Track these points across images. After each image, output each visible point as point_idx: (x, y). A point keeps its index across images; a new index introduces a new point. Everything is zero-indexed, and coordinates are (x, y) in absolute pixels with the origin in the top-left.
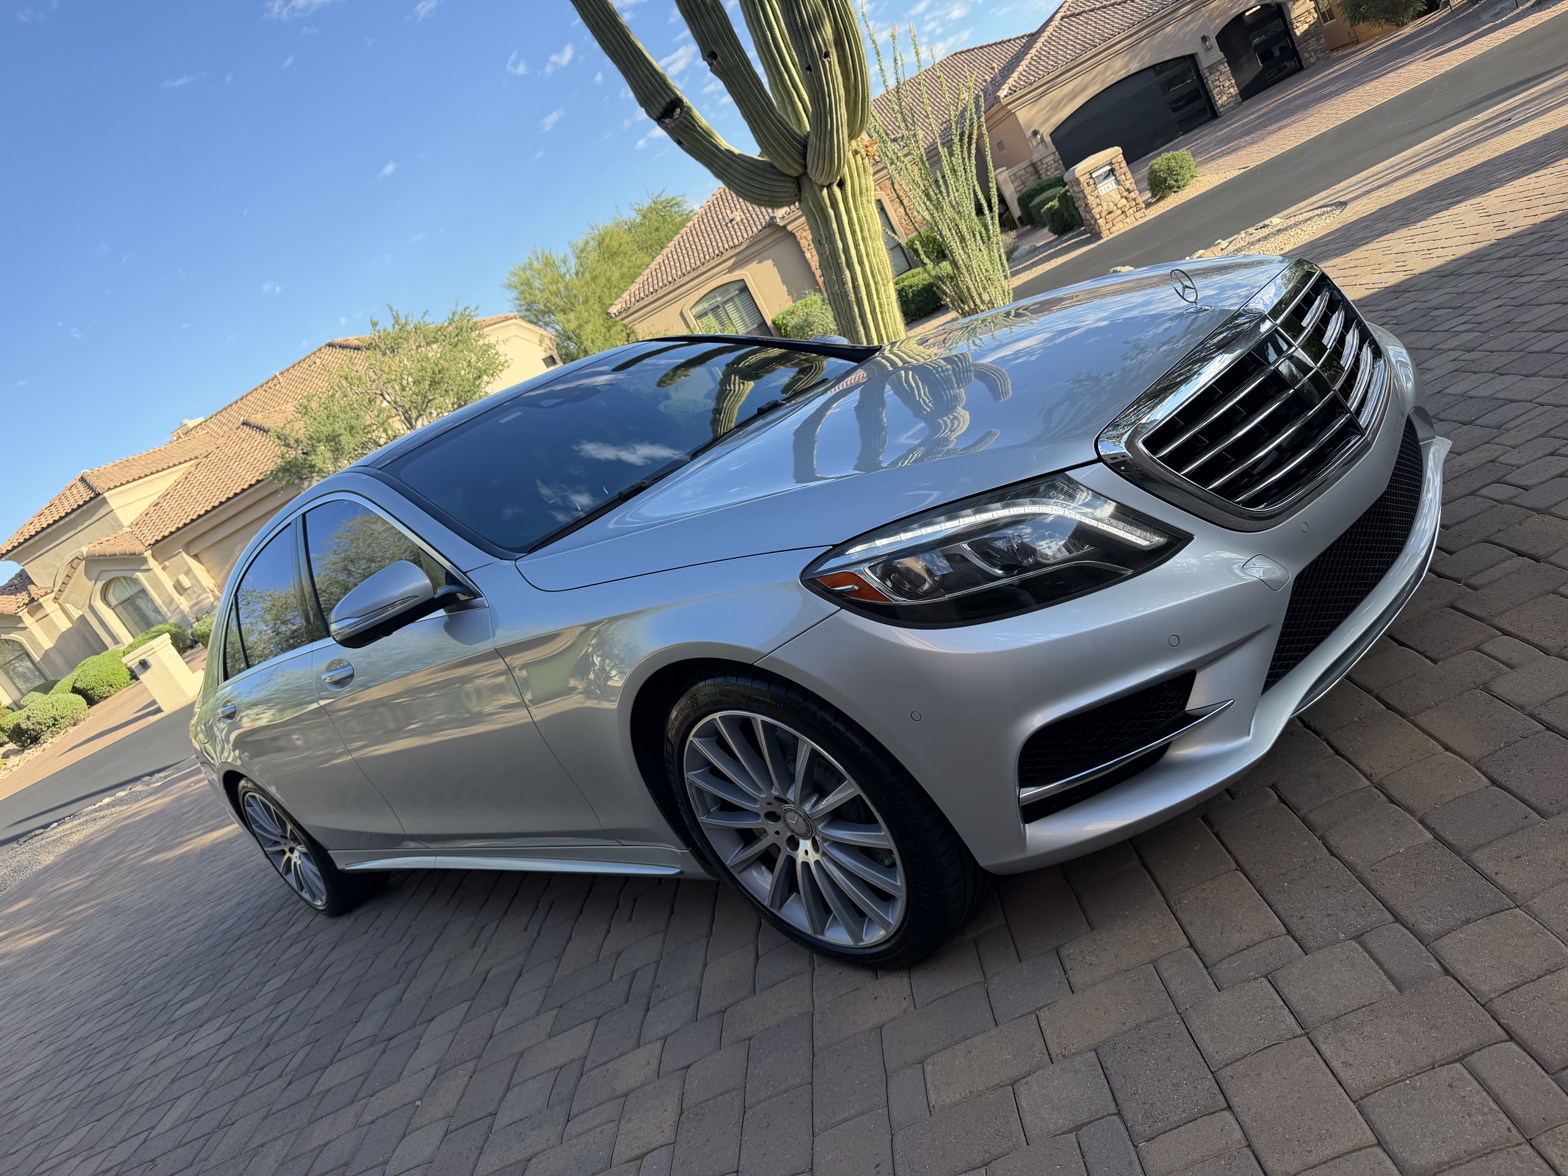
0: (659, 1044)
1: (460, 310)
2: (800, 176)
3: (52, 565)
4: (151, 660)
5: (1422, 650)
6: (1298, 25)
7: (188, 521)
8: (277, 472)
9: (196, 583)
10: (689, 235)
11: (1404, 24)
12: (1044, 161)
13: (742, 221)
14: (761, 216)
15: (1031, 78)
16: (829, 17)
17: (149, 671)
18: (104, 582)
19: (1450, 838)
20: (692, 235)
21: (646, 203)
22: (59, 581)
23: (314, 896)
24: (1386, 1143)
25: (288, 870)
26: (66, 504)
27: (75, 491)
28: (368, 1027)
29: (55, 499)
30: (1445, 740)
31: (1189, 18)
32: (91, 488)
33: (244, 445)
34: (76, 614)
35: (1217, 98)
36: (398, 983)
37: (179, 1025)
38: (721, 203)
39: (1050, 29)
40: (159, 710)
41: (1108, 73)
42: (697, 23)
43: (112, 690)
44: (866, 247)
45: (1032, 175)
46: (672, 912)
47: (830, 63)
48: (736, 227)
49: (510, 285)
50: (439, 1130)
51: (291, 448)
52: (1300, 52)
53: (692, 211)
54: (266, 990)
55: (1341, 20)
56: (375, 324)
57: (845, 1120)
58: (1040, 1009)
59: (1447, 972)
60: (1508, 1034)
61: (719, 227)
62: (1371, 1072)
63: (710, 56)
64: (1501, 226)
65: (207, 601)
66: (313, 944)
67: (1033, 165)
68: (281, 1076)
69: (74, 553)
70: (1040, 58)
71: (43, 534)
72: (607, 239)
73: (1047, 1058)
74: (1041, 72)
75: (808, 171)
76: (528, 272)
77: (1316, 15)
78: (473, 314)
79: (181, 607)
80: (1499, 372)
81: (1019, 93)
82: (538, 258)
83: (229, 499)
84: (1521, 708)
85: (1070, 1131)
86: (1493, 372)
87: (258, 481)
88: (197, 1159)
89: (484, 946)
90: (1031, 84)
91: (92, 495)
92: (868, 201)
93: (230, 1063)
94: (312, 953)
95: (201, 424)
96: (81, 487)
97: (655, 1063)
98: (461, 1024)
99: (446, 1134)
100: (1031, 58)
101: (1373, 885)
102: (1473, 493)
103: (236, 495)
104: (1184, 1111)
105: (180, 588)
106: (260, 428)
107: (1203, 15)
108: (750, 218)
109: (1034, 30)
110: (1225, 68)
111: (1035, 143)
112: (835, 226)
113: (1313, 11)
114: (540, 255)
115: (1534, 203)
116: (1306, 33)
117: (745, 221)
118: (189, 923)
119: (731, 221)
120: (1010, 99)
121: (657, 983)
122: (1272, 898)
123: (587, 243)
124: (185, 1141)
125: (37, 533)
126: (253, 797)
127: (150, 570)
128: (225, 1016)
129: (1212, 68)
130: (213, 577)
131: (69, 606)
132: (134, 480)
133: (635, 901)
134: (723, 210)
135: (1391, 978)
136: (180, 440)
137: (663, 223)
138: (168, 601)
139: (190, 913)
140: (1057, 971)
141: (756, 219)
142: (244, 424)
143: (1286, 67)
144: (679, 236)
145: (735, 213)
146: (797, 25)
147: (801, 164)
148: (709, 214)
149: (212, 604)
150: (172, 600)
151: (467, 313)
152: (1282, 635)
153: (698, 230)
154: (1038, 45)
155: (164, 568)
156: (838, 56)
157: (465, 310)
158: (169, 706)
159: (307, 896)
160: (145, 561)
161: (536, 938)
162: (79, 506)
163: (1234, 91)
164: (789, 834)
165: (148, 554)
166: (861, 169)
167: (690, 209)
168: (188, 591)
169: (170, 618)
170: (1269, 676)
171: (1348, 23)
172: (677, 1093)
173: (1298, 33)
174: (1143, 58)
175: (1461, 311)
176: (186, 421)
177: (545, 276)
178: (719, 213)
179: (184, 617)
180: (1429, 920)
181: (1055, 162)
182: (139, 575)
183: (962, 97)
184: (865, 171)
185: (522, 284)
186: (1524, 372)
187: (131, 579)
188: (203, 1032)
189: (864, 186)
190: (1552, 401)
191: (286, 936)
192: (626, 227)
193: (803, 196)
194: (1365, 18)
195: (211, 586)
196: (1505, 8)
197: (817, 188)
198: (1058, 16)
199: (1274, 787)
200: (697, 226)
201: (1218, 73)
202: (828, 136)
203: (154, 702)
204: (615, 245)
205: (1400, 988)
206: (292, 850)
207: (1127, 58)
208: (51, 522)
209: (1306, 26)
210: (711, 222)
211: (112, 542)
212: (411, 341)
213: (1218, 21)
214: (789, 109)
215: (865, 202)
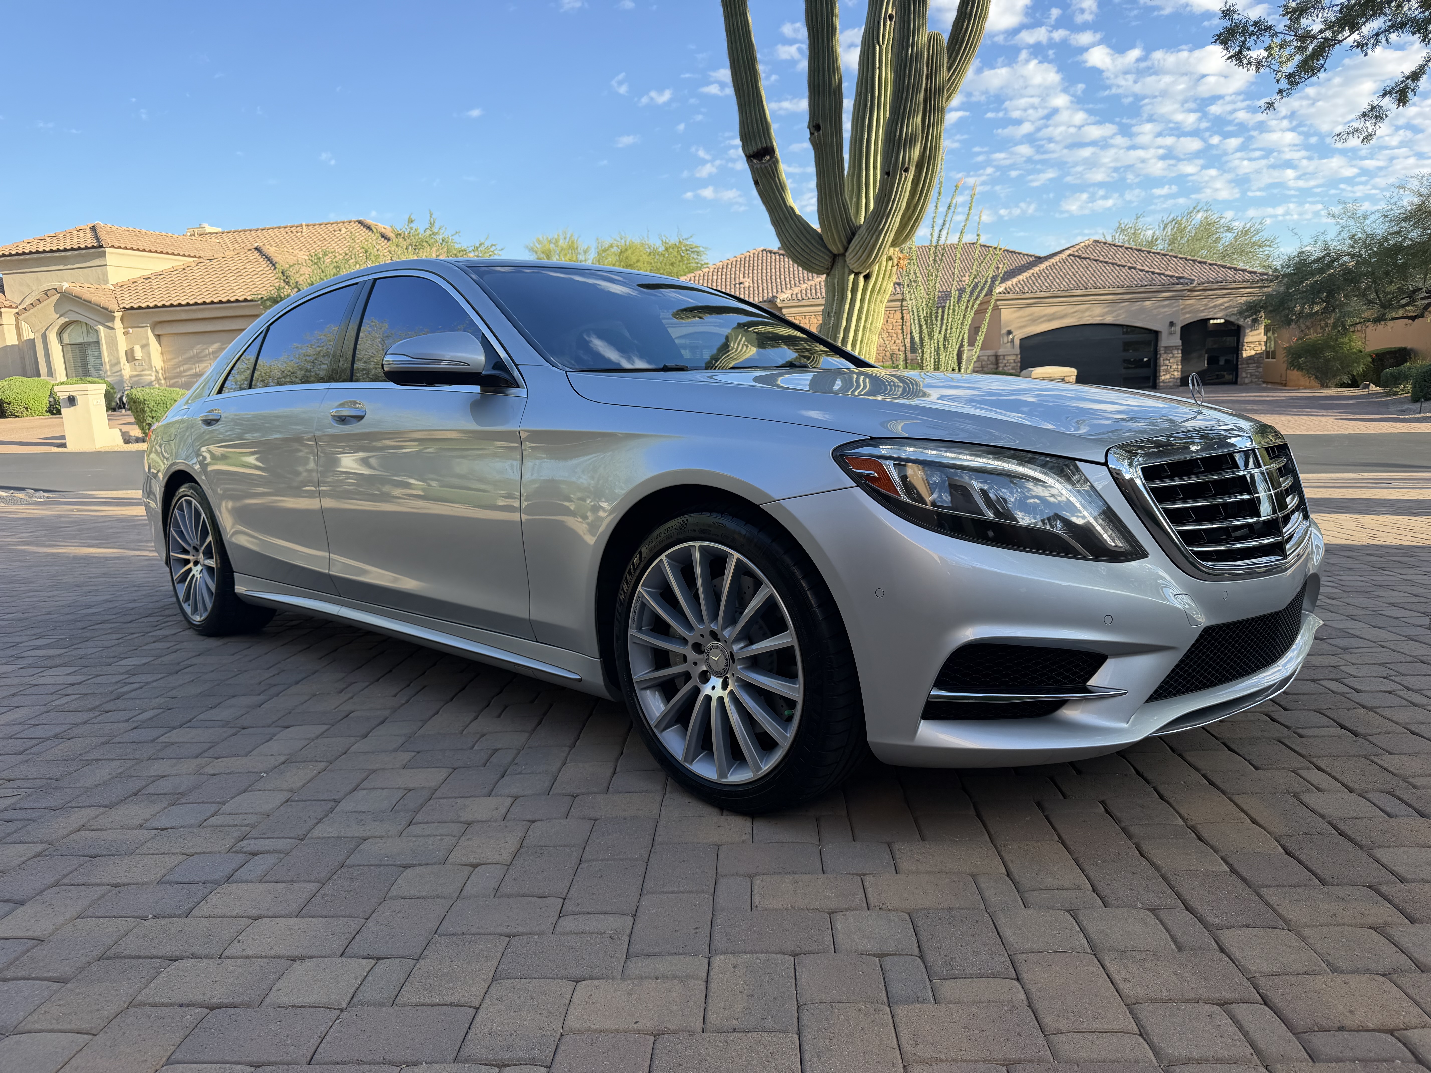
0: (510, 800)
1: (487, 243)
2: (839, 255)
3: (28, 286)
4: (79, 399)
5: (1248, 759)
6: (1247, 348)
7: (167, 304)
8: (267, 300)
9: (147, 359)
10: (701, 278)
11: (1327, 387)
12: (1007, 358)
13: (749, 287)
14: (765, 291)
15: (1026, 288)
16: (922, 142)
17: (73, 408)
18: (67, 320)
19: (1245, 874)
20: (704, 279)
21: (673, 240)
22: (28, 302)
23: (195, 610)
24: (1148, 1035)
25: (183, 579)
26: (69, 241)
27: (82, 234)
28: (224, 714)
29: (60, 233)
30: (1254, 816)
31: (1167, 302)
32: (97, 238)
33: (248, 266)
34: (28, 334)
35: (1162, 374)
36: (259, 694)
37: (26, 662)
38: (738, 266)
39: (1057, 259)
40: (64, 445)
41: (1087, 314)
42: (817, 97)
43: (25, 413)
44: (863, 335)
45: (992, 364)
46: (539, 723)
47: (906, 177)
48: (742, 289)
49: (532, 248)
50: (282, 797)
51: (289, 286)
52: (1240, 370)
53: (707, 264)
54: (122, 663)
55: (1281, 360)
56: (411, 221)
57: (673, 892)
58: (865, 875)
59: (1222, 950)
60: (1263, 1000)
61: (728, 283)
62: (1145, 990)
63: (815, 127)
64: (1374, 537)
65: (149, 378)
66: (178, 647)
67: (997, 357)
68: (127, 721)
69: (56, 284)
70: (1039, 277)
71: (35, 256)
72: (629, 252)
73: (865, 905)
74: (1035, 288)
75: (847, 254)
76: (552, 246)
77: (1264, 348)
78: (496, 252)
79: (123, 371)
80: (1352, 618)
81: (1011, 296)
82: (565, 239)
83: (212, 302)
84: (1322, 816)
85: (875, 955)
86: (1347, 616)
87: (246, 300)
88: (28, 752)
89: (350, 695)
90: (1024, 293)
91: (95, 245)
92: (881, 301)
93: (76, 699)
94: (175, 652)
95: (217, 233)
96: (89, 234)
97: (503, 810)
98: (317, 737)
99: (287, 801)
100: (1033, 274)
101: (1173, 883)
102: (1313, 681)
103: (221, 302)
104: (979, 969)
105: (130, 356)
106: (268, 259)
107: (1179, 306)
108: (756, 289)
109: (1043, 255)
110: (1178, 354)
111: (1005, 340)
112: (847, 307)
113: (1263, 343)
114: (568, 236)
115: (1403, 532)
116: (1251, 358)
117: (751, 289)
118: (51, 599)
119: (740, 283)
120: (1002, 296)
121: (516, 761)
122: (1085, 866)
123: (611, 246)
124: (18, 736)
125: (31, 253)
126: (189, 503)
127: (113, 329)
128: (77, 668)
129: (1168, 349)
130: (164, 361)
131: (24, 325)
132: (138, 250)
133: (506, 707)
134: (737, 272)
135: (1175, 941)
136: (193, 238)
137: (680, 262)
138: (114, 361)
139: (55, 593)
140: (887, 856)
141: (761, 291)
142: (256, 249)
143: (1223, 376)
144: (693, 275)
145: (746, 279)
146: (895, 136)
147: (843, 246)
148: (724, 270)
149: (152, 382)
150: (119, 363)
151: (492, 250)
152: (1182, 661)
153: (710, 277)
154: (1043, 266)
155: (126, 334)
156: (914, 176)
157: (492, 246)
158: (72, 446)
159: (188, 609)
160: (113, 319)
161: (404, 704)
162: (80, 249)
163: (1177, 374)
164: (705, 668)
165: (118, 315)
166: (888, 273)
167: (706, 261)
168: (136, 362)
169: (108, 377)
170: (1156, 692)
171: (1285, 366)
172: (521, 834)
173: (1245, 354)
174: (1118, 315)
175: (1329, 574)
176: (206, 225)
177: (565, 255)
178: (733, 272)
179: (121, 382)
180: (1215, 916)
181: (1015, 362)
182: (101, 329)
183: (964, 278)
184: (889, 277)
185: (543, 253)
186: (1373, 624)
187: (92, 327)
188: (52, 672)
189: (883, 288)
190: (1393, 647)
191: (151, 634)
192: (648, 250)
193: (833, 272)
194: (1300, 368)
195: (158, 368)
196: (1411, 410)
197: (847, 271)
198: (1068, 252)
199: (1103, 803)
200: (711, 274)
201: (1171, 355)
202: (877, 233)
203: (63, 437)
204: (634, 259)
205: (1180, 949)
206: (196, 563)
207: (1106, 310)
208: (47, 249)
209: (1253, 353)
210: (724, 277)
211: (92, 290)
212: (434, 249)
213: (1188, 316)
214: (854, 200)
215: (878, 300)
